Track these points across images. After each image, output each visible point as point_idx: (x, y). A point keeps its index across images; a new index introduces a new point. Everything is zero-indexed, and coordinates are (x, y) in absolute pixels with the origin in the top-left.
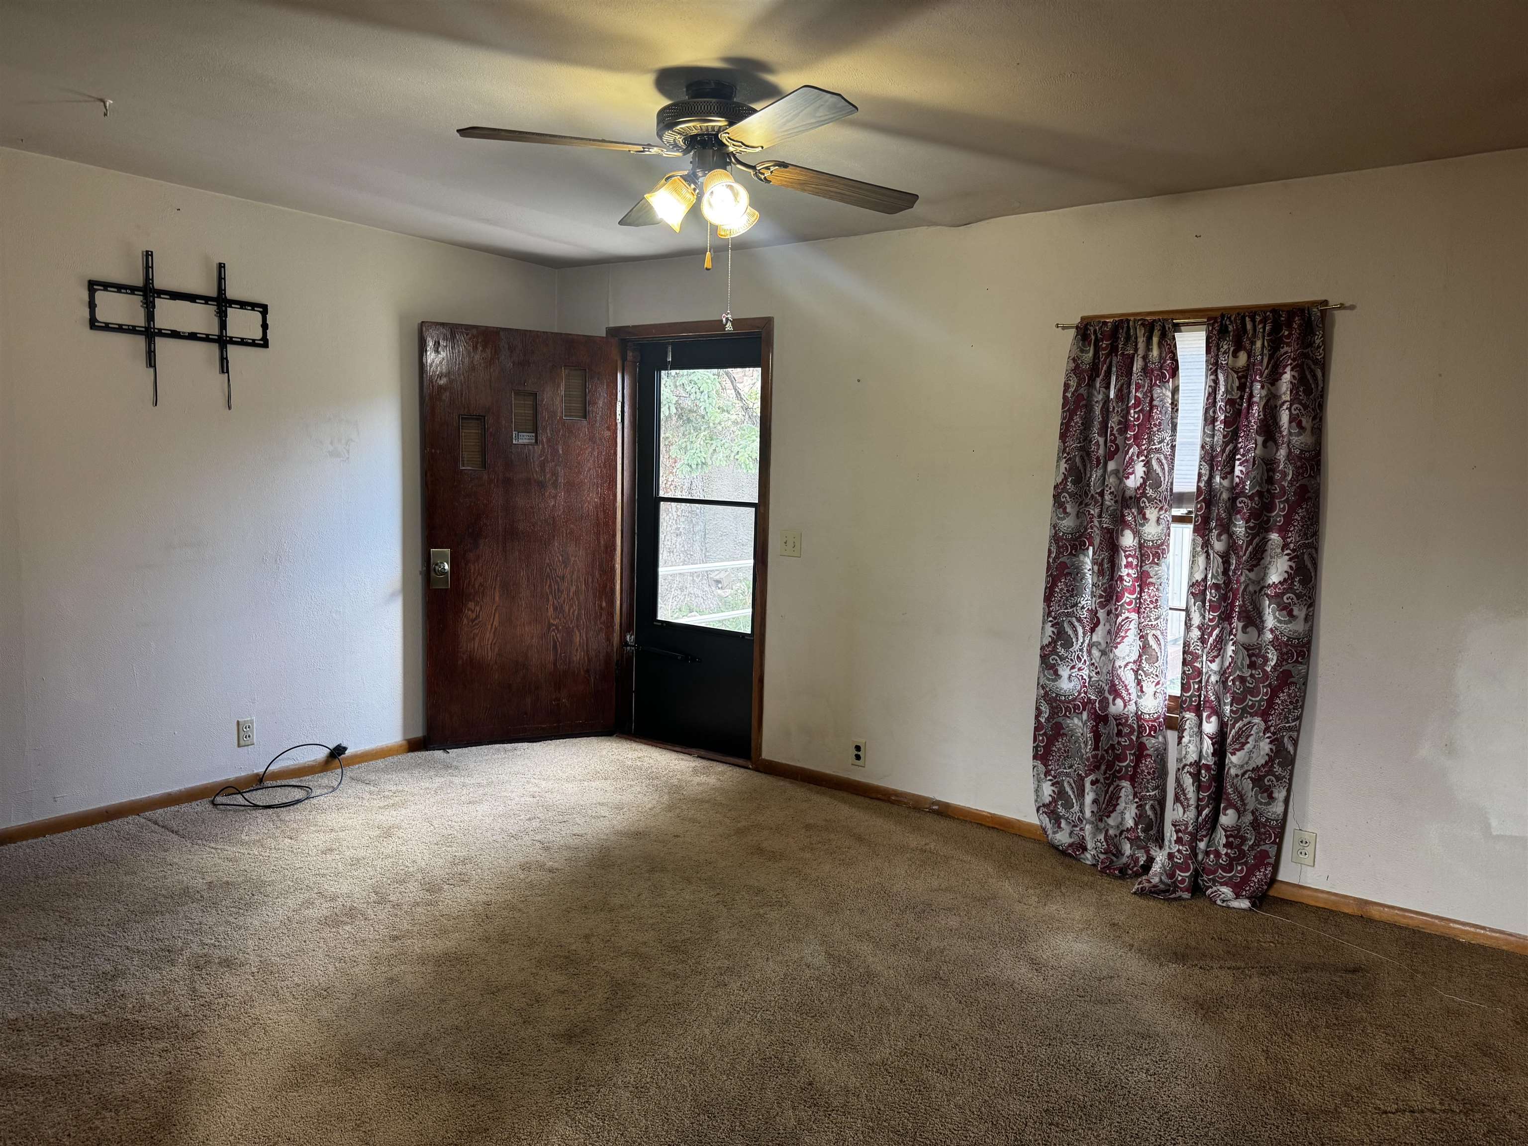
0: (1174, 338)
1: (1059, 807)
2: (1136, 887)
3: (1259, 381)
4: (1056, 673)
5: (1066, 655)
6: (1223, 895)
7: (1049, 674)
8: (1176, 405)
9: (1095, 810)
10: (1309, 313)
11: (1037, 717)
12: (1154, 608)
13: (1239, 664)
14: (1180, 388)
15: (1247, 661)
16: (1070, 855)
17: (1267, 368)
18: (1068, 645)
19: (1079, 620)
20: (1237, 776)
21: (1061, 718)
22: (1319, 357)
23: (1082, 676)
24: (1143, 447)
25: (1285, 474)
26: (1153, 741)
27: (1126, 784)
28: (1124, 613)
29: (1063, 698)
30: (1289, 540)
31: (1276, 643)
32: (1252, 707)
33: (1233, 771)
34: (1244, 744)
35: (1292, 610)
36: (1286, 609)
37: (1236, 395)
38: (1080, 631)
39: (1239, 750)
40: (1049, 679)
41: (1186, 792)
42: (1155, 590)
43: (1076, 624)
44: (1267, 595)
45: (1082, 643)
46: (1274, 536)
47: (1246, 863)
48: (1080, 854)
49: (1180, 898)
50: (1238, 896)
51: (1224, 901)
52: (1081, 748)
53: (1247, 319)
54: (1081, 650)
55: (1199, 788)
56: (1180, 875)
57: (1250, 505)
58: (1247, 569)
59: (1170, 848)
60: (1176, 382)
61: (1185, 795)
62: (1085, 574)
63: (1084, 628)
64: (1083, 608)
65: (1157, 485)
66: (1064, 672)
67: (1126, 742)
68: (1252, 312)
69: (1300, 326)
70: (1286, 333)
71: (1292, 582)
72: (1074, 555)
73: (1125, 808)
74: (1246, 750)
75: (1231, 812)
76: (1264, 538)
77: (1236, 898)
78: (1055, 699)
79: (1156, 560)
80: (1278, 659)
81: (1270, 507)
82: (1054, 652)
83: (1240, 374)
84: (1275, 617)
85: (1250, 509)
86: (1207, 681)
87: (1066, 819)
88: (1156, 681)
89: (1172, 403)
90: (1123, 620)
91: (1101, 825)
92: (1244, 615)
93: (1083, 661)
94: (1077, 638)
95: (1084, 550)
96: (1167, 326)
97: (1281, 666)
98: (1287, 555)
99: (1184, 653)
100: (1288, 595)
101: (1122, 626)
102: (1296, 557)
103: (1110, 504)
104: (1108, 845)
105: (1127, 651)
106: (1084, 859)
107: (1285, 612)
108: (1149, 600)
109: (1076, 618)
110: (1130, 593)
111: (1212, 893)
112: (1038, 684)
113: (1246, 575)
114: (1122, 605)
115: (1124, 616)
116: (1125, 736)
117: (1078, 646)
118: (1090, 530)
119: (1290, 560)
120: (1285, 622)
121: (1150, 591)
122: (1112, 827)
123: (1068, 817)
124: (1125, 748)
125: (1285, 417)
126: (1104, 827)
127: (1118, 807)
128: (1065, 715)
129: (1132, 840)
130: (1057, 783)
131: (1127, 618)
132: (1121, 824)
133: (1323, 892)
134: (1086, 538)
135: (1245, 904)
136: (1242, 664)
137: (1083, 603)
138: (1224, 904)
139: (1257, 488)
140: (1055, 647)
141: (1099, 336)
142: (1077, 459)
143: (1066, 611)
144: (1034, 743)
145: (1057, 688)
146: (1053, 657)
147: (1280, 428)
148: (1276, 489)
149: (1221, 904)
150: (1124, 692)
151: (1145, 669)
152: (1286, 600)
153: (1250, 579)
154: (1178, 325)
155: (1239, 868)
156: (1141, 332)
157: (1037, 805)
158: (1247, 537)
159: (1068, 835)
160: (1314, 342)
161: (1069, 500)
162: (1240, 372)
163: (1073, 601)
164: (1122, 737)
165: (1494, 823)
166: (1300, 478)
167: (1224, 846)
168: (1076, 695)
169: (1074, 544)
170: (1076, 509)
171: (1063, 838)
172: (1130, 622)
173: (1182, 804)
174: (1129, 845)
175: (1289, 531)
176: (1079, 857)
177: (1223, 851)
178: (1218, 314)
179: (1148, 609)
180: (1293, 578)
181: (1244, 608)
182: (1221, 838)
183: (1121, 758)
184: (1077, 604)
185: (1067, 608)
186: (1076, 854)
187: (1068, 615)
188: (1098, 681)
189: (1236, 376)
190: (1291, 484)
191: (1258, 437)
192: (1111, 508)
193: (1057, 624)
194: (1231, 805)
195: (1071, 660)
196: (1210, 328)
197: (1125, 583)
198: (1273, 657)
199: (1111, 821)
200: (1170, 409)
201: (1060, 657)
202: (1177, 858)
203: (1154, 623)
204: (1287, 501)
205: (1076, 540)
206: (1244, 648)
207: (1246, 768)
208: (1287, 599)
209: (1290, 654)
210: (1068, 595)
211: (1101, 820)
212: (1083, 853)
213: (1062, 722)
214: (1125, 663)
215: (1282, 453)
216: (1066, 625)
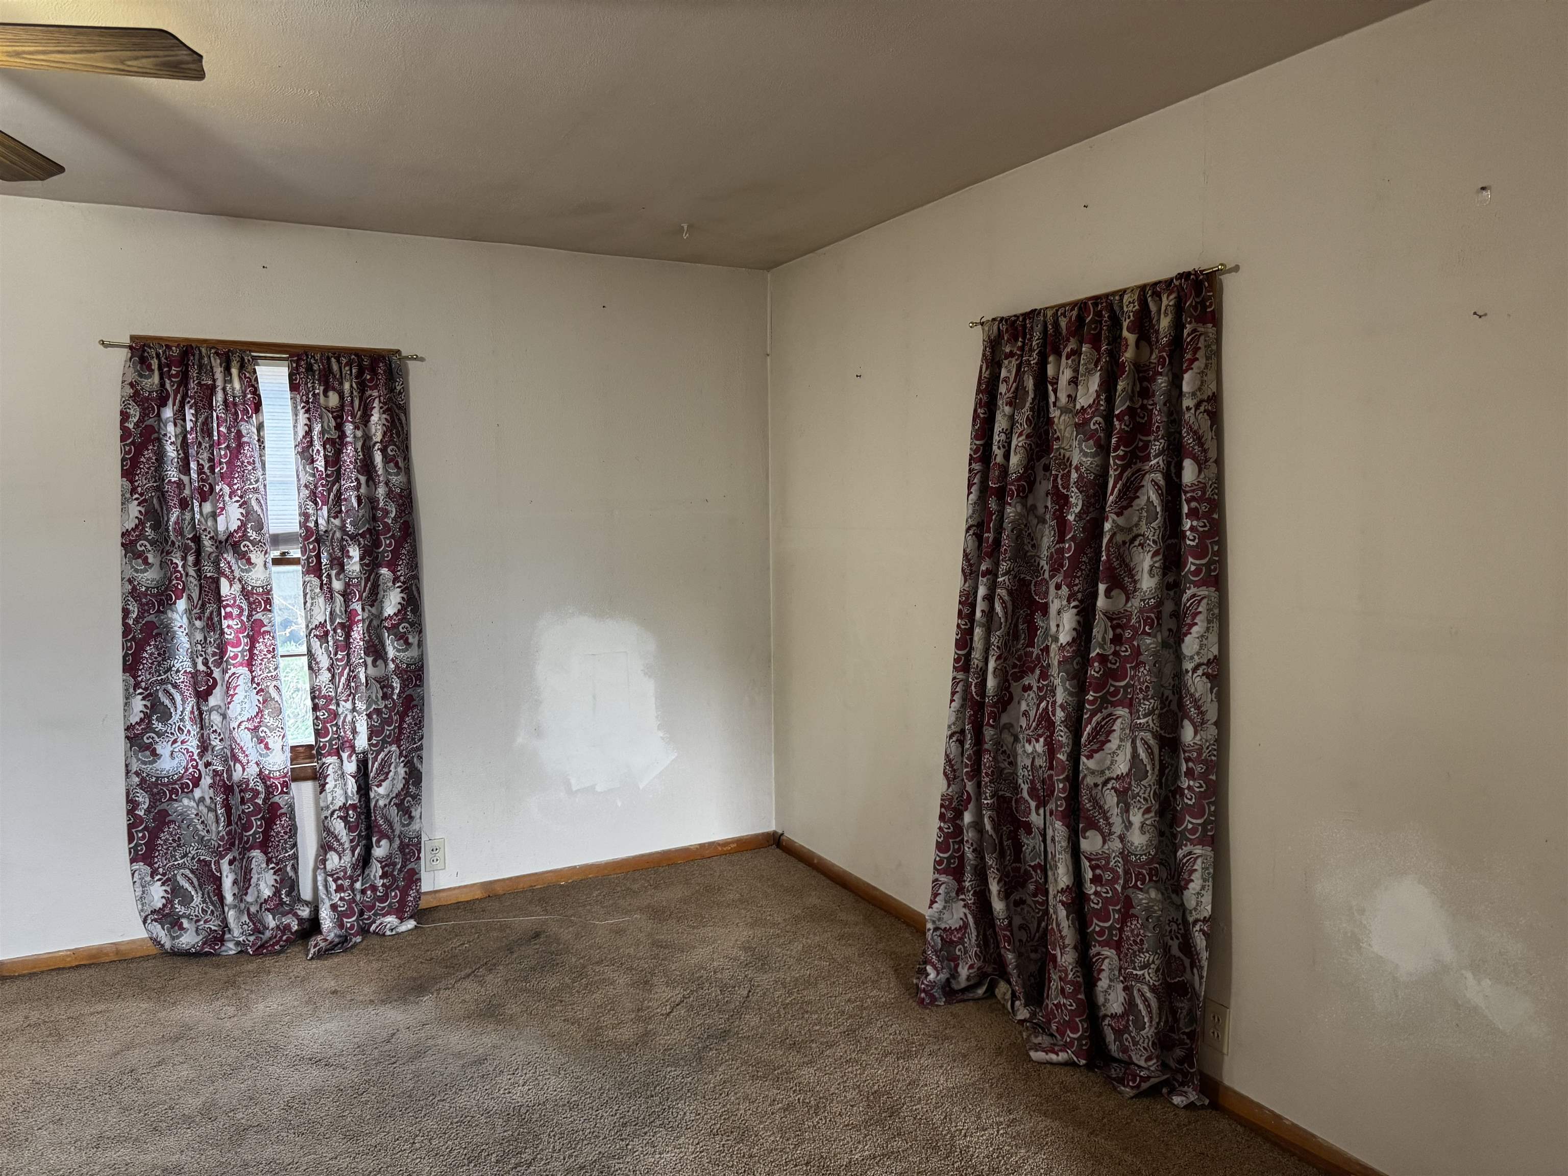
0: (255, 372)
1: (176, 906)
2: (312, 951)
3: (351, 422)
4: (154, 753)
5: (165, 729)
6: (389, 925)
7: (146, 756)
8: (263, 443)
9: (236, 891)
10: (389, 361)
11: (131, 812)
12: (272, 657)
13: (374, 698)
14: (265, 425)
15: (380, 694)
16: (208, 954)
17: (359, 410)
18: (166, 716)
19: (175, 686)
20: (385, 805)
21: (165, 804)
22: (401, 403)
23: (188, 749)
24: (235, 487)
25: (386, 513)
26: (286, 798)
27: (256, 854)
28: (230, 669)
29: (166, 780)
30: (399, 573)
31: (398, 672)
32: (389, 736)
33: (381, 803)
34: (388, 773)
35: (407, 639)
36: (402, 638)
37: (334, 435)
38: (178, 698)
39: (384, 781)
40: (144, 763)
41: (339, 837)
42: (271, 638)
43: (173, 691)
44: (386, 627)
45: (182, 712)
46: (384, 571)
47: (397, 887)
48: (220, 948)
49: (356, 944)
50: (402, 920)
51: (392, 930)
52: (197, 830)
53: (333, 360)
54: (182, 720)
55: (350, 828)
56: (348, 921)
57: (362, 542)
58: (369, 605)
59: (330, 899)
60: (261, 418)
61: (338, 841)
62: (175, 632)
63: (182, 694)
64: (178, 671)
65: (259, 527)
66: (163, 749)
67: (249, 808)
68: (338, 353)
69: (385, 371)
70: (368, 377)
71: (405, 613)
72: (162, 612)
73: (258, 879)
74: (390, 779)
75: (384, 842)
76: (377, 574)
77: (401, 923)
78: (156, 784)
79: (268, 606)
80: (401, 687)
81: (377, 544)
82: (149, 728)
83: (335, 414)
84: (394, 648)
85: (363, 547)
86: (344, 721)
87: (188, 917)
88: (282, 734)
89: (259, 440)
90: (230, 677)
91: (242, 906)
92: (373, 649)
93: (186, 732)
94: (176, 707)
95: (171, 605)
96: (246, 358)
97: (404, 692)
98: (399, 587)
99: (313, 698)
100: (403, 625)
101: (230, 683)
102: (406, 588)
103: (212, 550)
104: (254, 924)
105: (239, 710)
106: (226, 951)
107: (402, 641)
108: (265, 650)
109: (172, 684)
110: (233, 647)
111: (377, 927)
112: (128, 772)
113: (369, 611)
114: (226, 661)
115: (230, 672)
116: (247, 802)
117: (178, 715)
118: (174, 582)
119: (402, 592)
120: (404, 651)
121: (266, 641)
122: (252, 904)
123: (190, 914)
124: (250, 815)
125: (378, 458)
126: (245, 907)
127: (252, 880)
128: (171, 799)
129: (273, 909)
130: (169, 880)
131: (234, 674)
132: (258, 897)
133: (455, 888)
134: (172, 591)
135: (411, 924)
136: (377, 697)
137: (177, 666)
138: (394, 933)
139: (367, 526)
140: (150, 722)
141: (163, 360)
142: (155, 501)
143: (159, 678)
144: (129, 843)
145: (157, 770)
146: (148, 735)
147: (375, 467)
148: (379, 526)
149: (390, 934)
150: (240, 755)
151: (269, 724)
152: (402, 630)
153: (373, 614)
154: (254, 358)
155: (393, 894)
156: (216, 363)
157: (143, 915)
158: (364, 574)
159: (195, 934)
160: (395, 388)
161: (150, 548)
162: (334, 412)
163: (166, 665)
164: (245, 804)
165: (573, 781)
166: (403, 515)
167: (381, 877)
168: (182, 772)
169: (161, 600)
170: (159, 559)
171: (189, 939)
172: (238, 677)
173: (336, 851)
174: (271, 917)
175: (398, 565)
176: (218, 951)
177: (379, 883)
178: (301, 352)
179: (265, 660)
180: (406, 609)
181: (371, 643)
182: (376, 870)
183: (247, 827)
184: (171, 668)
185: (160, 675)
186: (215, 950)
187: (162, 682)
188: (223, 749)
189: (331, 415)
190: (396, 520)
191: (360, 477)
192: (214, 555)
193: (150, 695)
194: (383, 835)
195: (172, 734)
196: (294, 365)
197: (226, 636)
198: (397, 684)
199: (249, 898)
200: (258, 446)
201: (157, 733)
202: (340, 907)
203: (274, 674)
204: (393, 536)
205: (162, 594)
206: (377, 681)
207: (391, 796)
208: (403, 628)
209: (409, 679)
210: (160, 659)
211: (241, 901)
212: (222, 945)
213: (167, 808)
214: (237, 723)
215: (381, 491)
216: (160, 694)
